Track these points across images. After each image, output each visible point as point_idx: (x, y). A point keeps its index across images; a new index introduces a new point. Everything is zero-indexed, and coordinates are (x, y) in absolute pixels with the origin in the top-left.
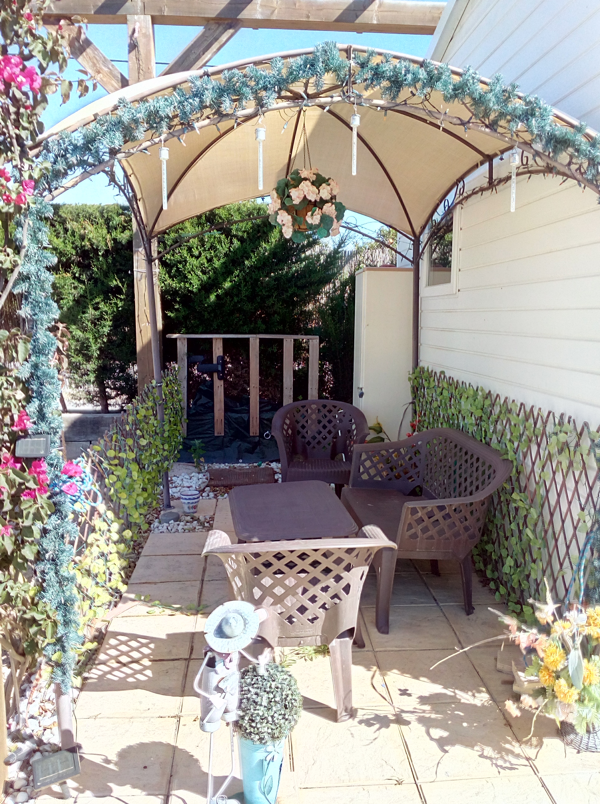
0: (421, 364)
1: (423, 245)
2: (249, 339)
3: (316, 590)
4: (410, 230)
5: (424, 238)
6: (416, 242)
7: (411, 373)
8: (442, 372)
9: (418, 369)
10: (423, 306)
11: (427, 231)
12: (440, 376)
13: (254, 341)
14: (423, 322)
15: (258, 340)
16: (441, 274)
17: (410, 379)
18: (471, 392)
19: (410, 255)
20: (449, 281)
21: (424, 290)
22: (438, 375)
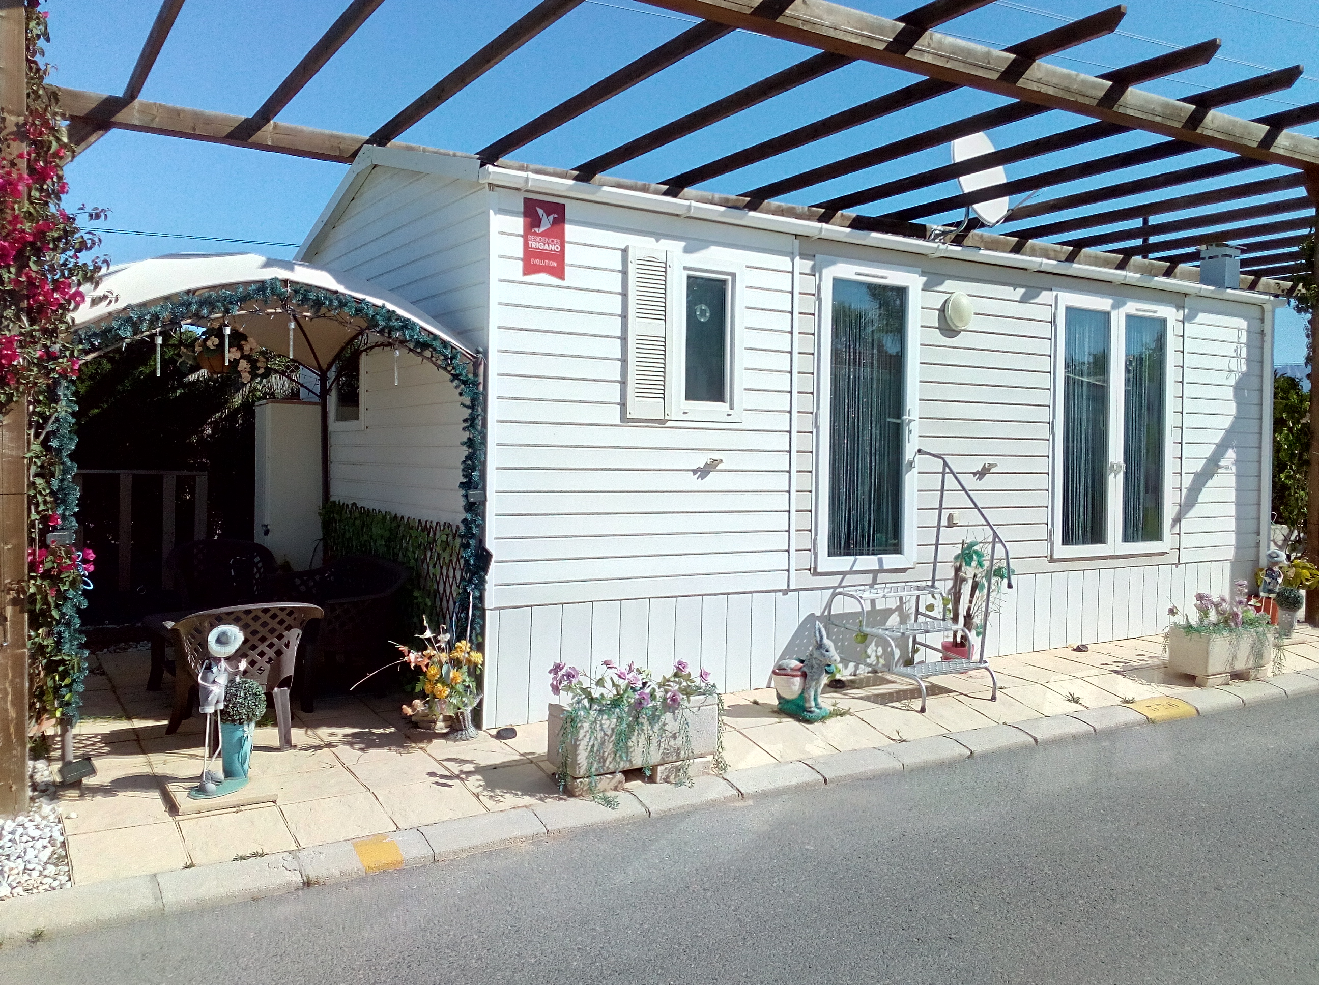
0: (332, 499)
1: (331, 381)
2: (119, 474)
3: (263, 647)
4: (316, 366)
5: (332, 374)
6: (323, 379)
7: (321, 508)
8: (354, 504)
9: (329, 503)
10: (333, 440)
11: (333, 369)
12: (352, 508)
13: (126, 477)
14: (333, 455)
15: (130, 477)
16: (349, 409)
17: (320, 514)
18: (380, 517)
19: (317, 389)
20: (357, 417)
21: (334, 426)
22: (350, 506)
